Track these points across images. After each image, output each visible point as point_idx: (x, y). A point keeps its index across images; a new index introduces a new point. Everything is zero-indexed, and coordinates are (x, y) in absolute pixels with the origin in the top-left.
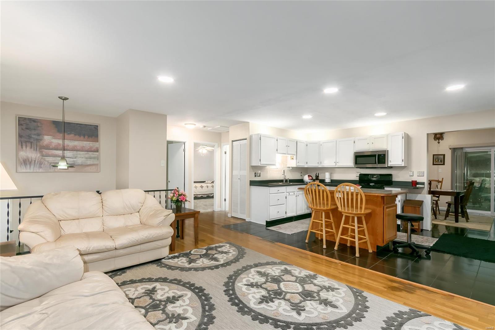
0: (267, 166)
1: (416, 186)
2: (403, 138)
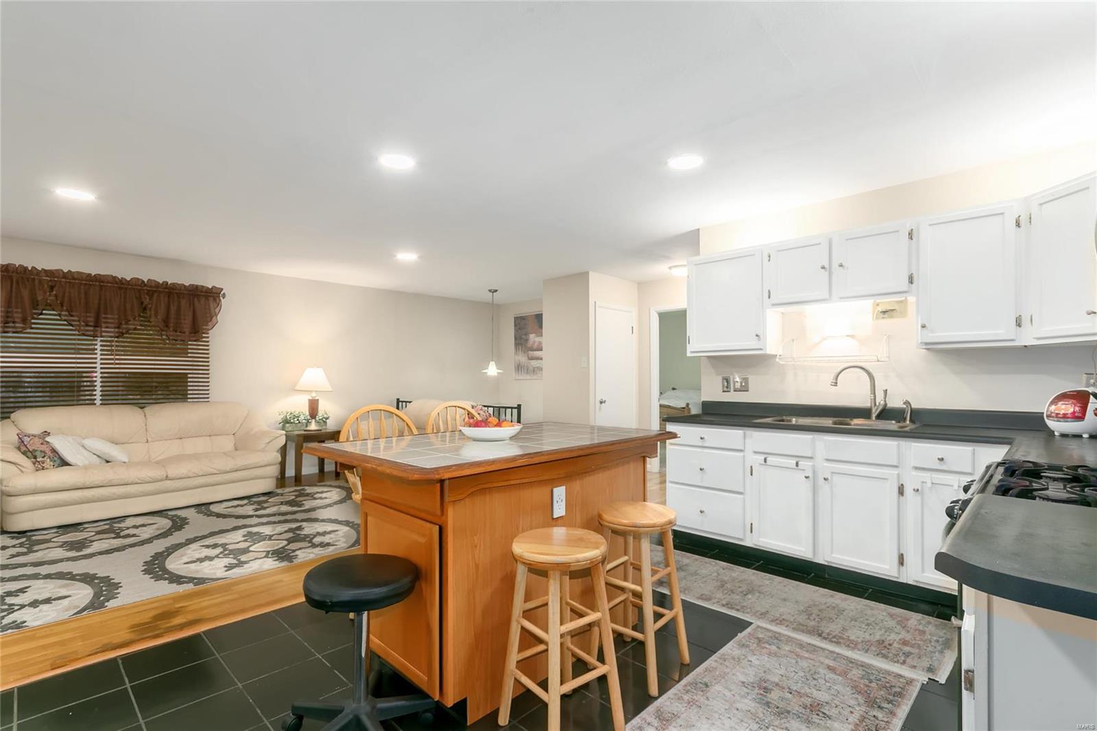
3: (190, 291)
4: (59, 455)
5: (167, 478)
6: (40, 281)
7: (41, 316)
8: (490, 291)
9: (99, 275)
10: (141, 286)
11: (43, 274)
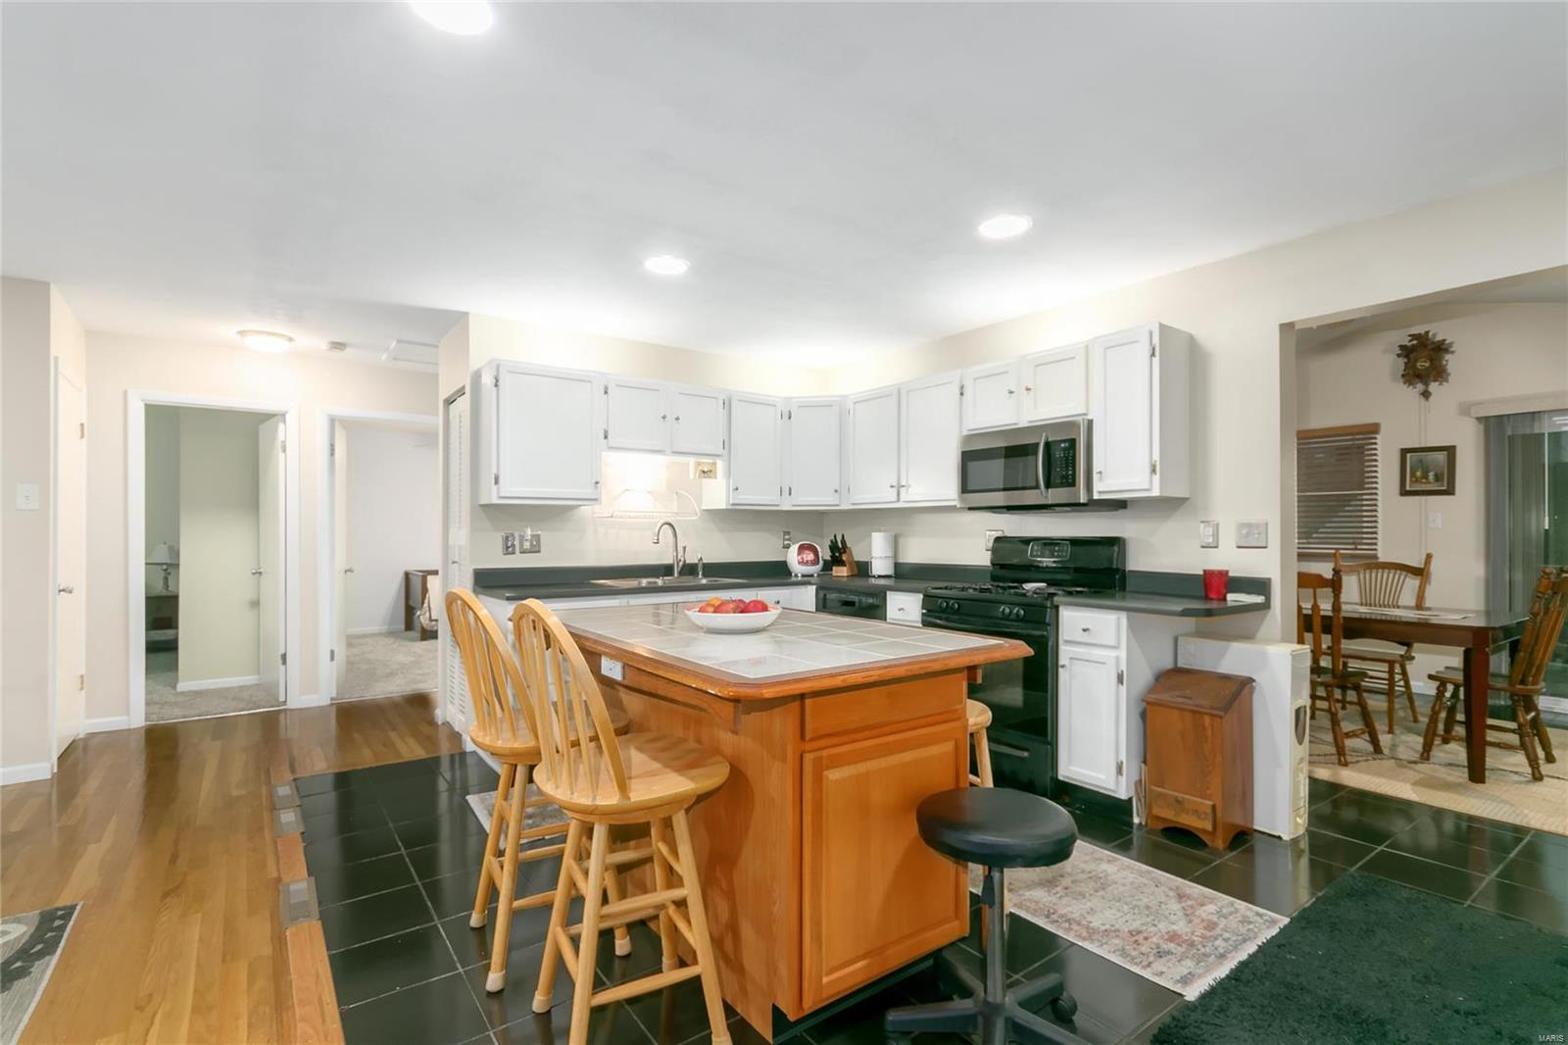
0: (583, 508)
1: (1225, 599)
2: (1153, 355)
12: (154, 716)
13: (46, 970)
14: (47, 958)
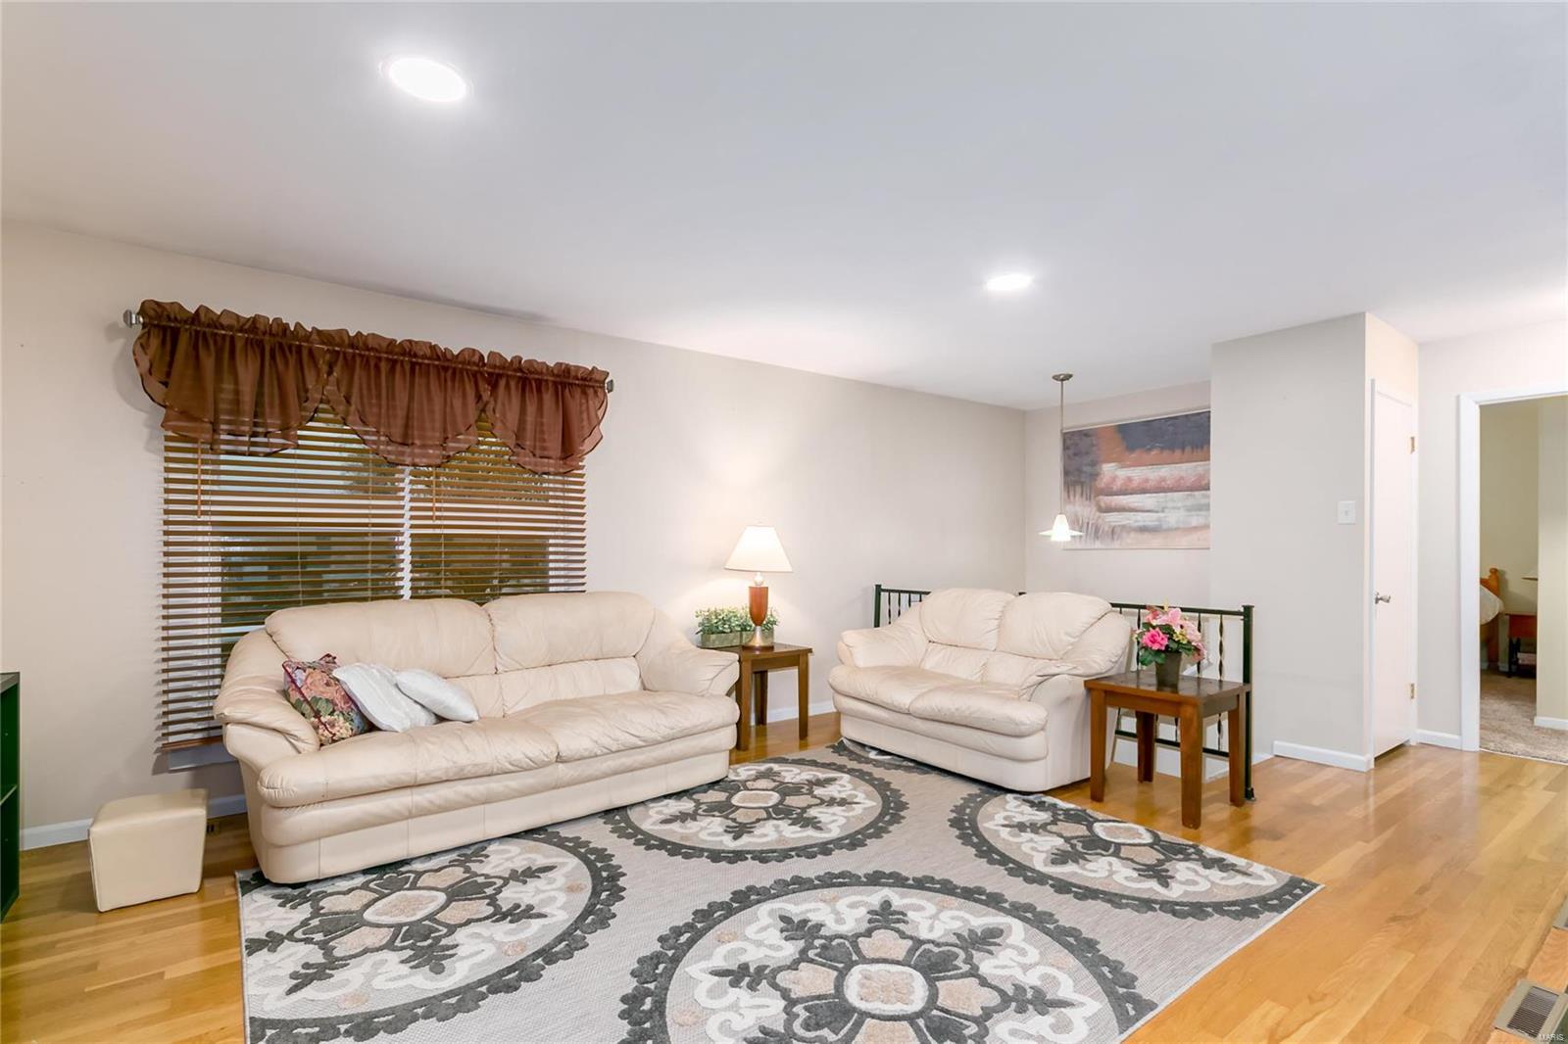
3: (558, 376)
4: (356, 706)
5: (559, 759)
6: (311, 352)
7: (310, 424)
8: (1056, 378)
9: (410, 341)
10: (478, 366)
11: (315, 337)
12: (1492, 744)
13: (1271, 921)
14: (1275, 914)
